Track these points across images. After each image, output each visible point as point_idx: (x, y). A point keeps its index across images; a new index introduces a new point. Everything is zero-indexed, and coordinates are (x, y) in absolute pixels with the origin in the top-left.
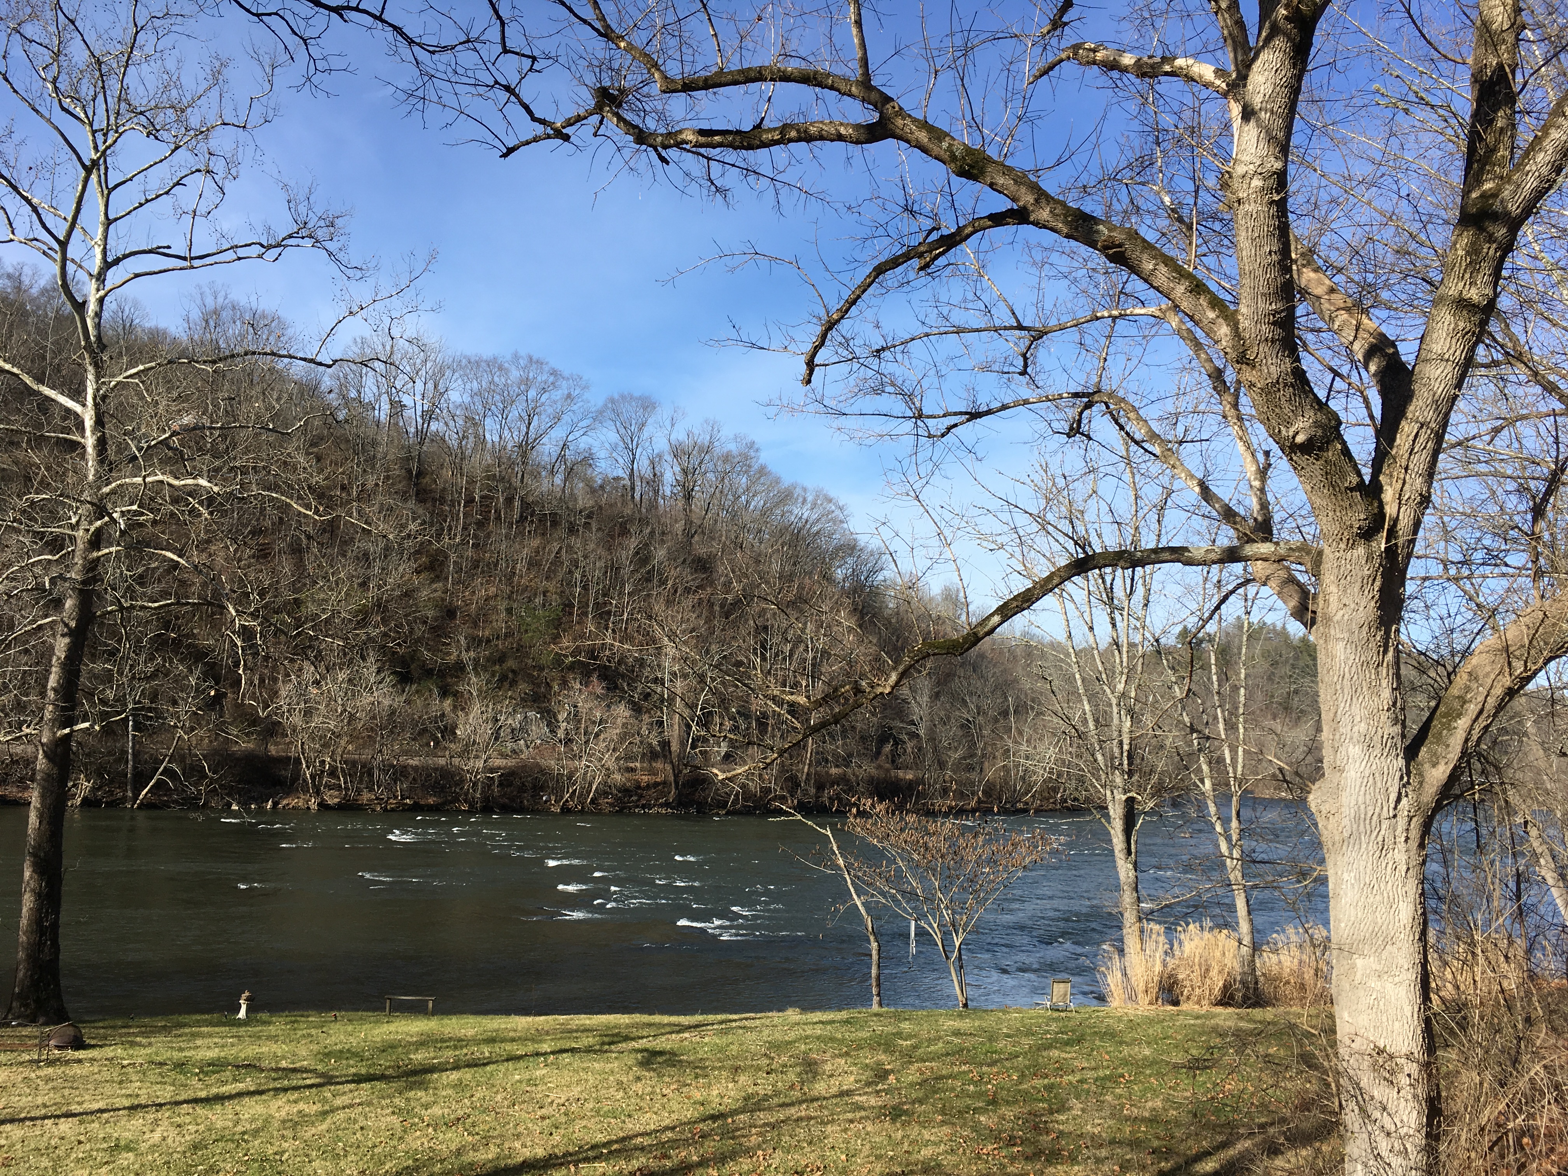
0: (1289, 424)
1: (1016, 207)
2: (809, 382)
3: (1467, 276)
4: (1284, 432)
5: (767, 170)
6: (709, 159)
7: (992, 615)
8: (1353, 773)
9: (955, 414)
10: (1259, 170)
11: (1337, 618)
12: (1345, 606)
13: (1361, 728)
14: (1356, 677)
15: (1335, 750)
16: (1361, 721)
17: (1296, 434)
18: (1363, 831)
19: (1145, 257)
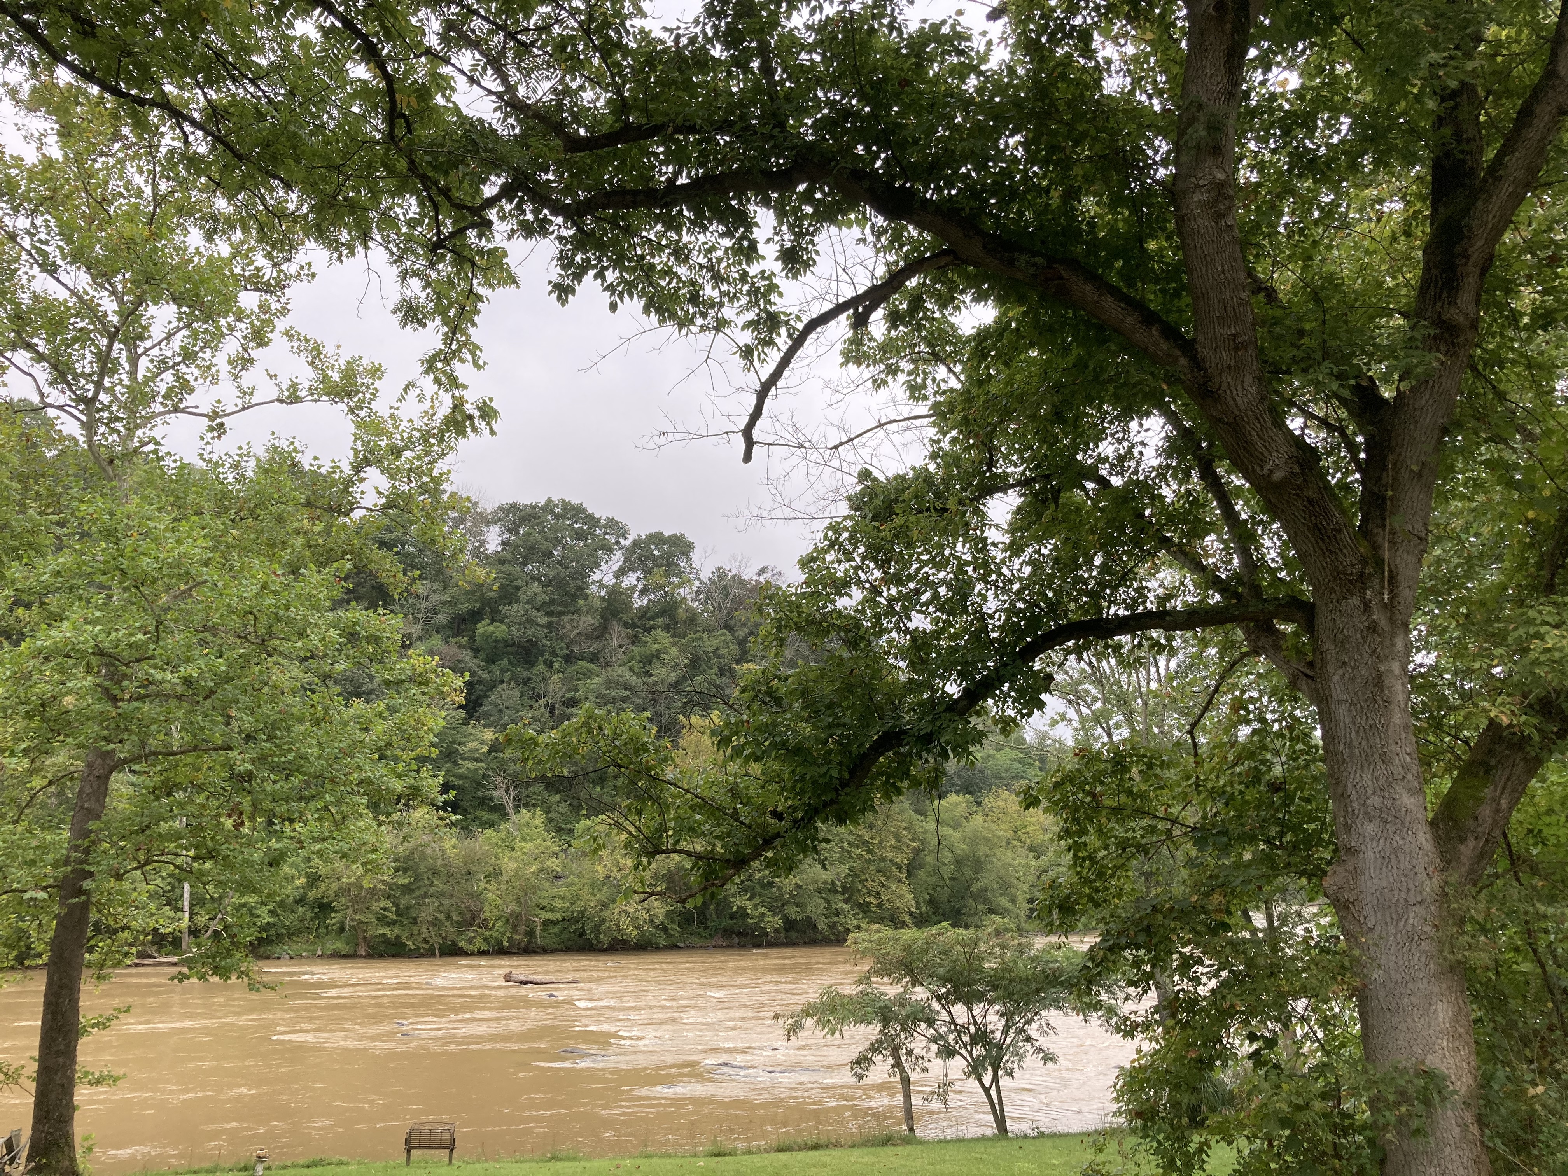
0: (1262, 463)
2: (748, 459)
3: (1445, 295)
8: (1371, 854)
10: (1201, 182)
11: (1336, 678)
12: (1345, 663)
13: (1375, 801)
14: (1364, 743)
15: (1348, 828)
16: (1374, 793)
17: (1271, 472)
18: (1388, 920)
19: (1088, 287)
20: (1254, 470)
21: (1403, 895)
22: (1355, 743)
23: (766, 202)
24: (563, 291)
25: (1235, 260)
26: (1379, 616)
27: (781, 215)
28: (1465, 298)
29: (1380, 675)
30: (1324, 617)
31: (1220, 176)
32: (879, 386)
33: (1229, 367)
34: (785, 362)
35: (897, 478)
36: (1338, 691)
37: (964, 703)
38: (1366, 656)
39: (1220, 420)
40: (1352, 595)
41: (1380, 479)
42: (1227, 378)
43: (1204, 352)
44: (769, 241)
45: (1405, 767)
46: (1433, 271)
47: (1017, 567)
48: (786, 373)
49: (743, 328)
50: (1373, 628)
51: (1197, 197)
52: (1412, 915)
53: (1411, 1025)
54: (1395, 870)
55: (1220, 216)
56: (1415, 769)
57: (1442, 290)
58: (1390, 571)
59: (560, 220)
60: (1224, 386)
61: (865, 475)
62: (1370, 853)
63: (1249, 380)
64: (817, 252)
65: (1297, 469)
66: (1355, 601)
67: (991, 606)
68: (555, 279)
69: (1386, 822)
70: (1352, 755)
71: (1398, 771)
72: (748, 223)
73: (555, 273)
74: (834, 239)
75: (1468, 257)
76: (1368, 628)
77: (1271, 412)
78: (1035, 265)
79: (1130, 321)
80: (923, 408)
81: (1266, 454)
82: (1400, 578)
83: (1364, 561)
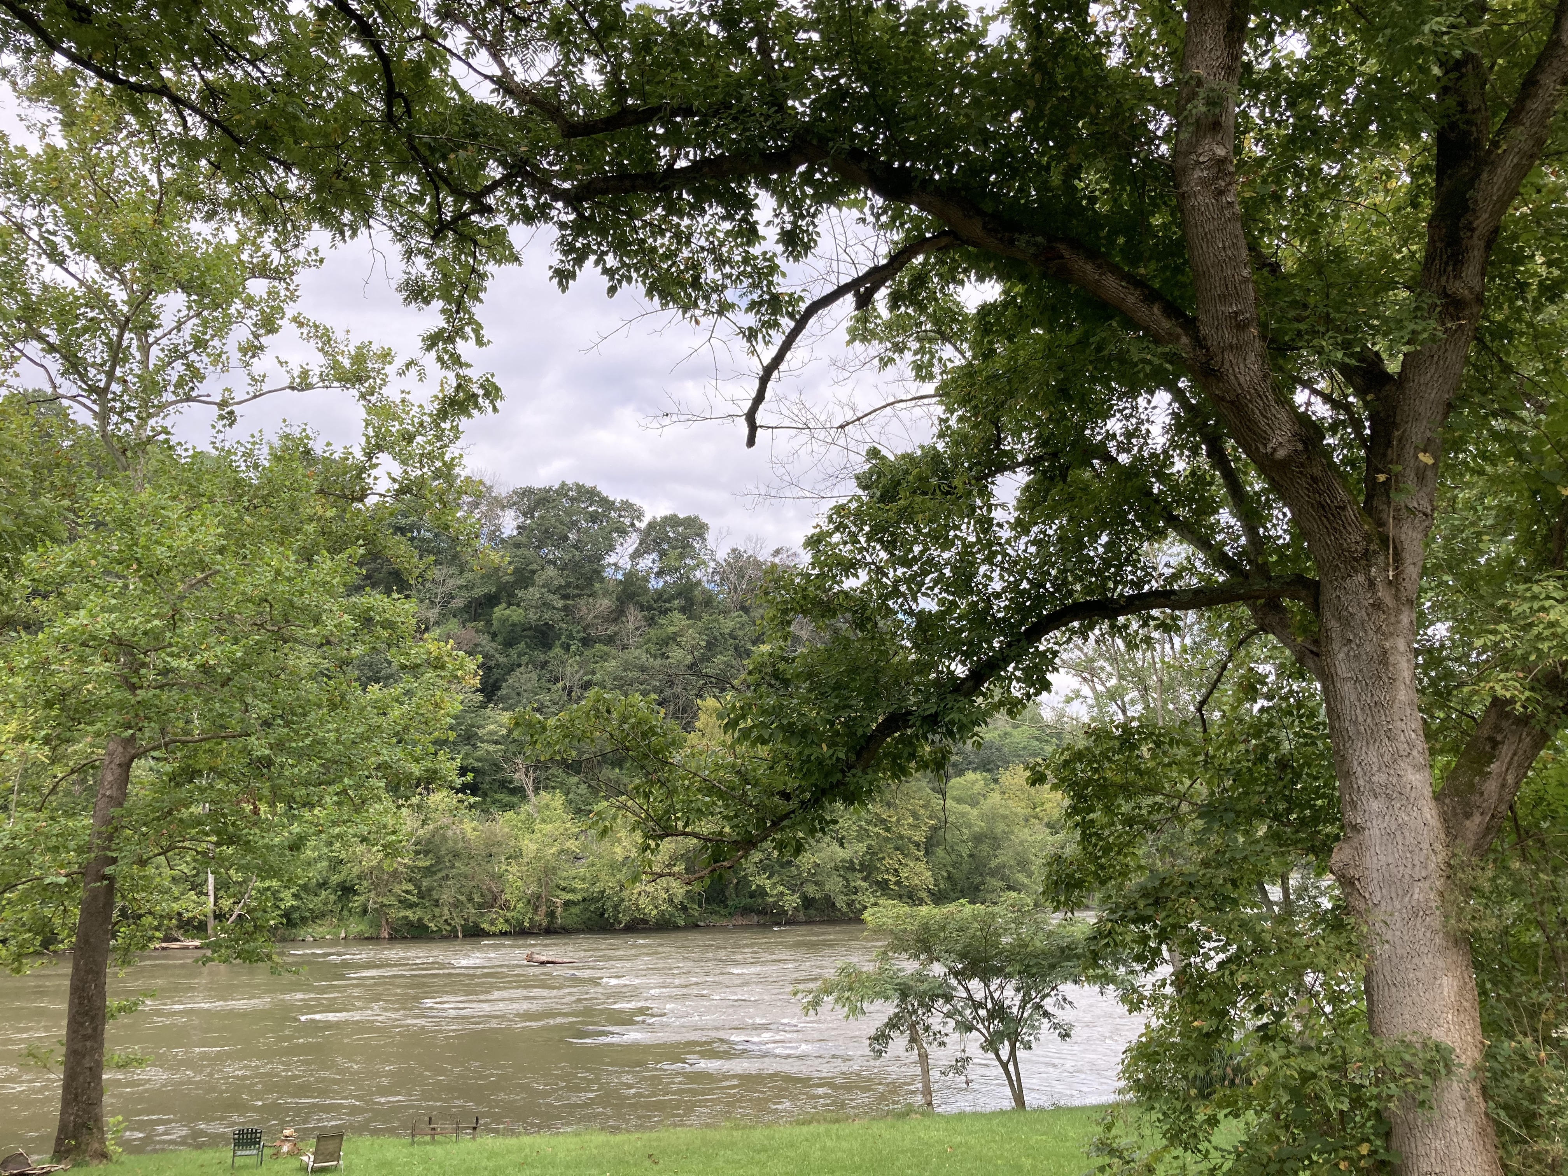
0: (1265, 440)
2: (753, 446)
3: (1450, 268)
4: (1261, 450)
10: (1201, 159)
11: (1341, 656)
12: (1350, 641)
13: (1380, 778)
14: (1369, 720)
15: (1353, 804)
16: (1380, 770)
17: (1275, 450)
18: (1394, 895)
19: (1089, 267)
20: (1257, 449)
21: (1408, 871)
22: (1360, 719)
23: (764, 184)
24: (564, 277)
25: (1236, 237)
26: (1384, 594)
27: (782, 196)
28: (1471, 271)
29: (1385, 652)
30: (1329, 594)
31: (1221, 152)
32: (886, 364)
33: (1231, 346)
34: (786, 346)
35: (904, 457)
36: (1342, 669)
37: (970, 684)
38: (1371, 633)
39: (1222, 399)
40: (1356, 572)
41: (1385, 455)
42: (1229, 356)
43: (1205, 330)
44: (769, 223)
45: (1411, 745)
46: (1438, 244)
47: (1022, 547)
48: (788, 355)
49: (747, 311)
50: (1378, 606)
51: (1197, 174)
52: (1417, 890)
53: (1417, 999)
54: (1400, 847)
55: (1221, 193)
56: (1421, 744)
57: (1447, 264)
58: (1395, 548)
59: (560, 205)
60: (1227, 365)
61: (874, 453)
62: (1375, 830)
63: (1251, 358)
64: (818, 234)
65: (1300, 447)
66: (1361, 578)
67: (997, 586)
68: (555, 263)
69: (1389, 797)
70: (1358, 732)
71: (1403, 747)
72: (749, 205)
73: (556, 258)
74: (834, 221)
75: (1473, 230)
76: (1373, 605)
77: (1274, 390)
78: (1035, 244)
79: (1132, 299)
80: (929, 388)
81: (1269, 431)
82: (1405, 555)
83: (1368, 538)
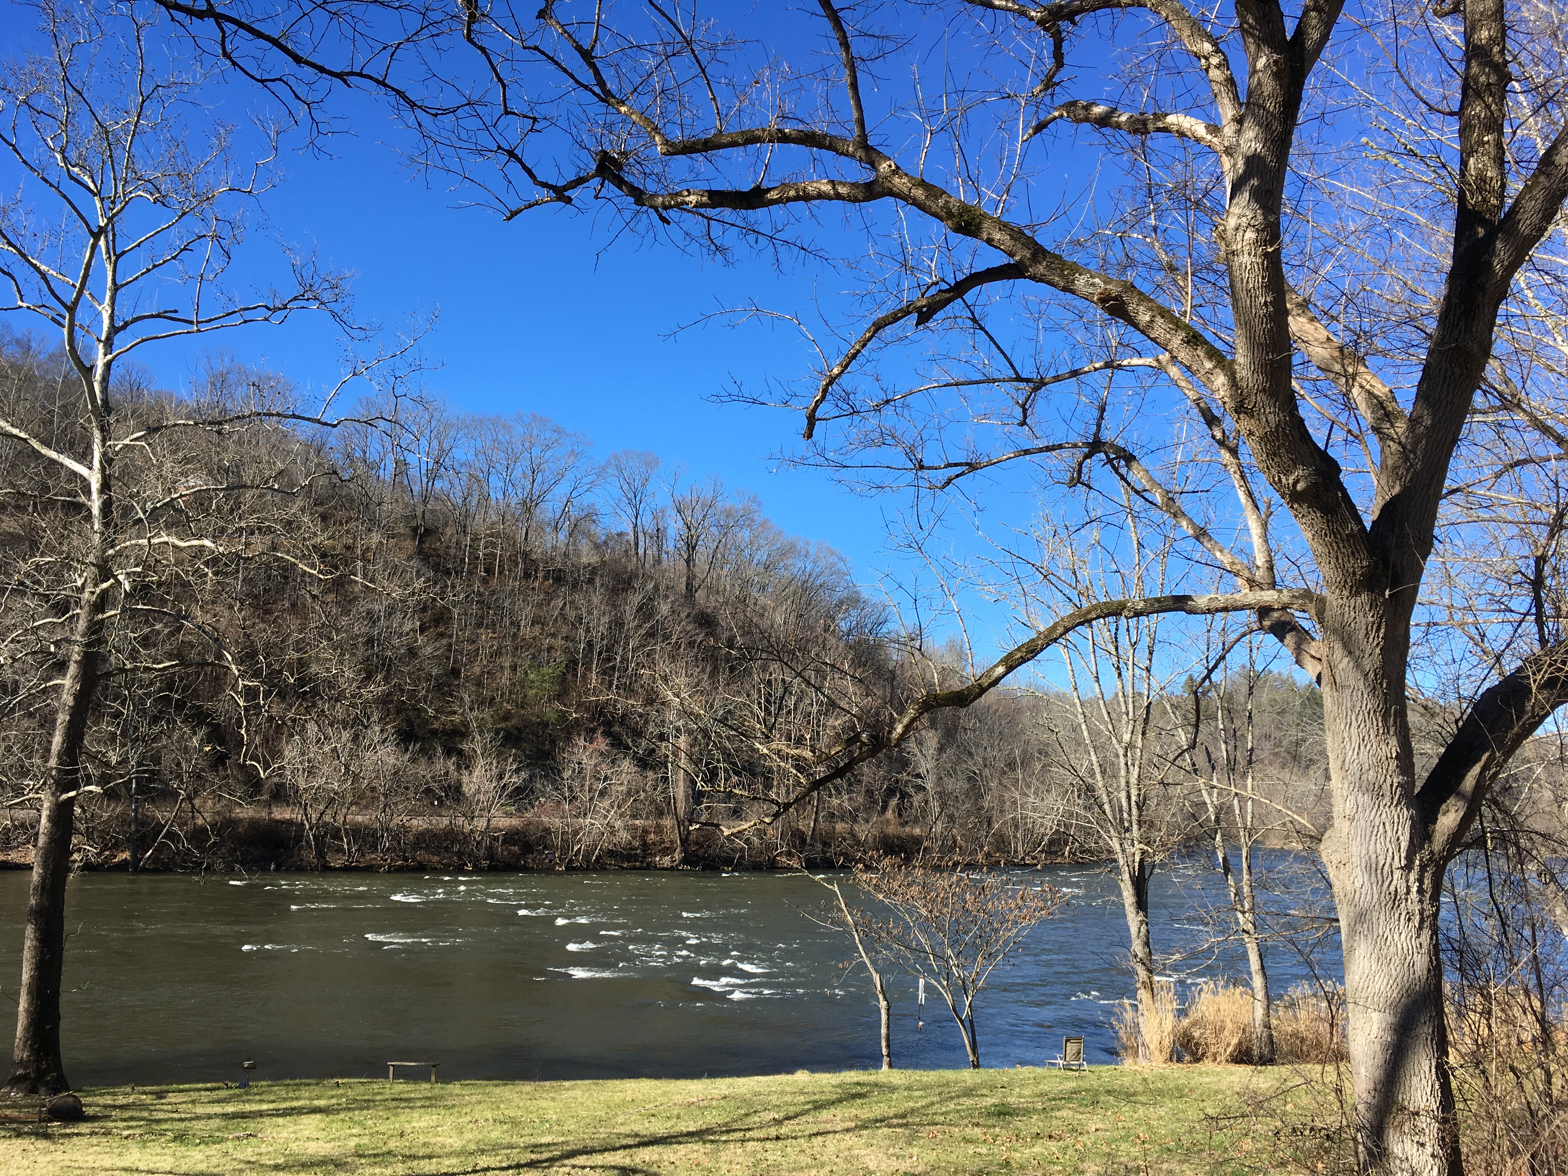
0: (1288, 472)
1: (1012, 262)
2: (810, 435)
3: (1462, 323)
4: (1284, 480)
5: (765, 229)
6: (709, 219)
7: (996, 666)
8: (1363, 822)
9: (956, 465)
10: (1253, 223)
11: (1341, 667)
13: (1370, 776)
14: (1363, 725)
15: (1344, 799)
16: (1369, 769)
17: (1296, 482)
19: (1141, 308)
20: (1280, 479)
21: (1389, 860)
22: (1354, 724)
42: (1262, 398)
46: (1453, 302)
51: (1248, 235)
60: (1259, 405)
65: (1319, 480)
69: (1378, 795)
78: (1093, 285)
81: (1293, 465)
